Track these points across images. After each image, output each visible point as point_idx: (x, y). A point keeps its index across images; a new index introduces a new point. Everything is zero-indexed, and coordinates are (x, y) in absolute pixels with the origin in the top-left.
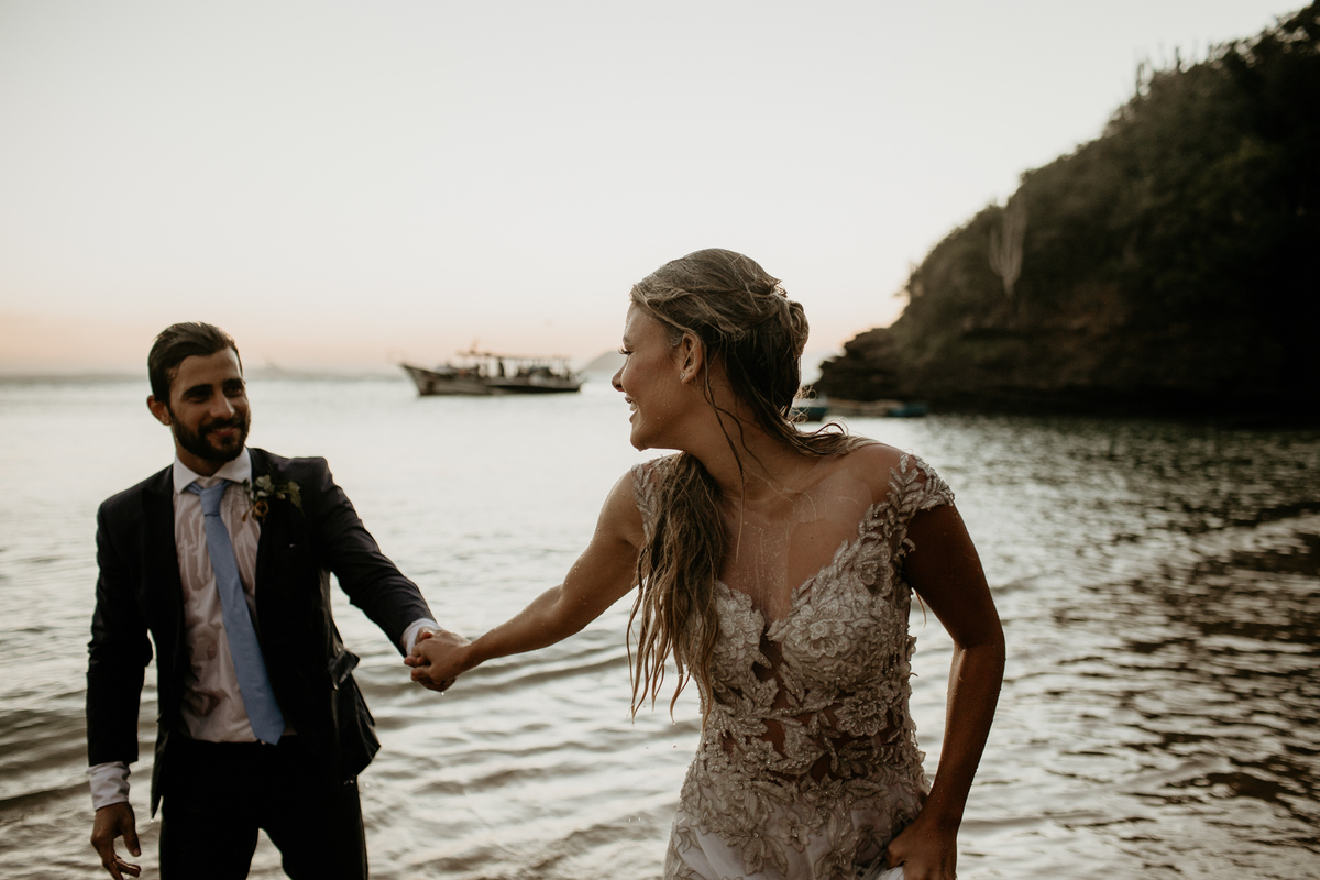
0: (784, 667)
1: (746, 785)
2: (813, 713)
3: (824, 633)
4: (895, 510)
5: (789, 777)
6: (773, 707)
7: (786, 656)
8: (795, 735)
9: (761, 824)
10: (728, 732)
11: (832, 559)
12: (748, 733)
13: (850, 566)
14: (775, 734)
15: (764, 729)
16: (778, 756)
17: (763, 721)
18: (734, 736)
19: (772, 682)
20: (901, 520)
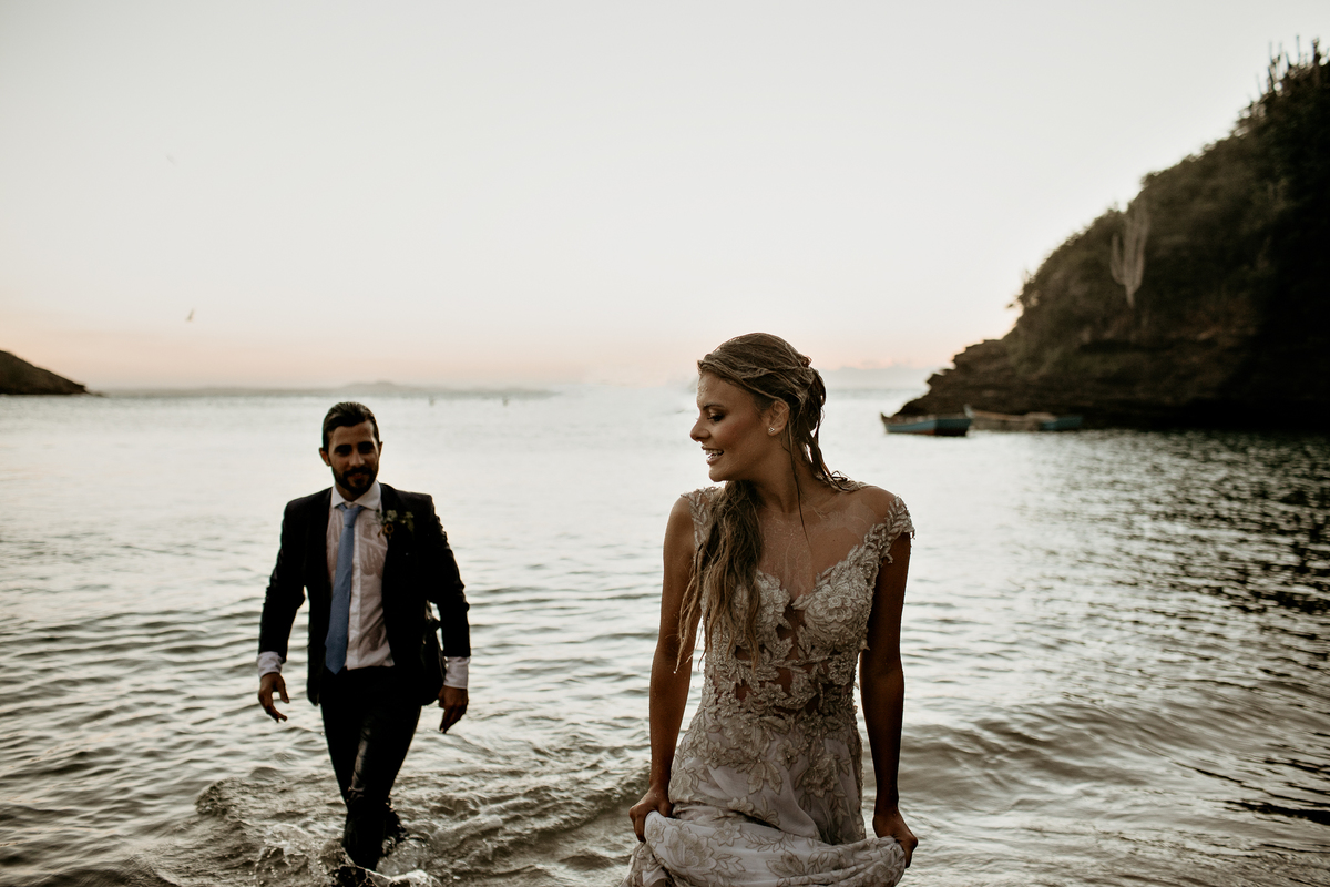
0: (802, 628)
1: (755, 721)
2: (815, 663)
3: (839, 604)
4: (887, 531)
5: (790, 711)
6: (787, 658)
7: (806, 619)
8: (800, 679)
9: (763, 752)
10: (743, 681)
11: (846, 557)
12: (763, 678)
13: (857, 563)
14: (785, 679)
15: (776, 674)
16: (784, 695)
17: (777, 669)
18: (749, 682)
19: (789, 640)
20: (890, 538)
